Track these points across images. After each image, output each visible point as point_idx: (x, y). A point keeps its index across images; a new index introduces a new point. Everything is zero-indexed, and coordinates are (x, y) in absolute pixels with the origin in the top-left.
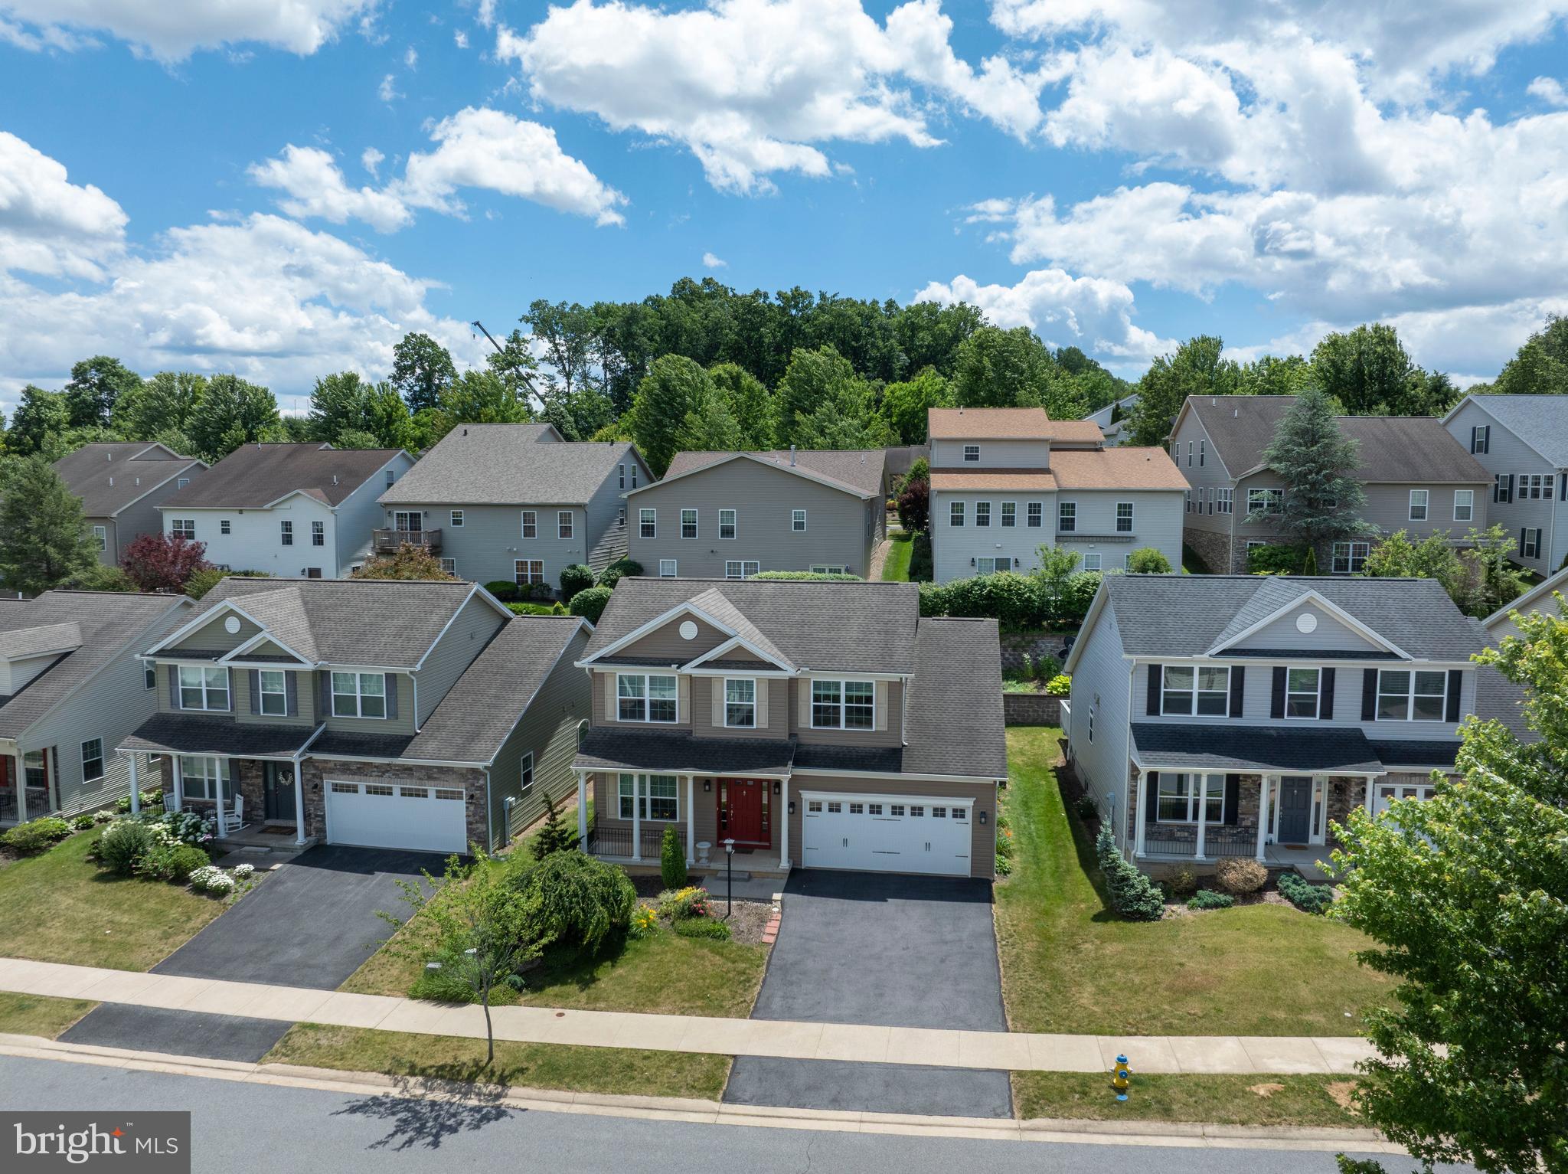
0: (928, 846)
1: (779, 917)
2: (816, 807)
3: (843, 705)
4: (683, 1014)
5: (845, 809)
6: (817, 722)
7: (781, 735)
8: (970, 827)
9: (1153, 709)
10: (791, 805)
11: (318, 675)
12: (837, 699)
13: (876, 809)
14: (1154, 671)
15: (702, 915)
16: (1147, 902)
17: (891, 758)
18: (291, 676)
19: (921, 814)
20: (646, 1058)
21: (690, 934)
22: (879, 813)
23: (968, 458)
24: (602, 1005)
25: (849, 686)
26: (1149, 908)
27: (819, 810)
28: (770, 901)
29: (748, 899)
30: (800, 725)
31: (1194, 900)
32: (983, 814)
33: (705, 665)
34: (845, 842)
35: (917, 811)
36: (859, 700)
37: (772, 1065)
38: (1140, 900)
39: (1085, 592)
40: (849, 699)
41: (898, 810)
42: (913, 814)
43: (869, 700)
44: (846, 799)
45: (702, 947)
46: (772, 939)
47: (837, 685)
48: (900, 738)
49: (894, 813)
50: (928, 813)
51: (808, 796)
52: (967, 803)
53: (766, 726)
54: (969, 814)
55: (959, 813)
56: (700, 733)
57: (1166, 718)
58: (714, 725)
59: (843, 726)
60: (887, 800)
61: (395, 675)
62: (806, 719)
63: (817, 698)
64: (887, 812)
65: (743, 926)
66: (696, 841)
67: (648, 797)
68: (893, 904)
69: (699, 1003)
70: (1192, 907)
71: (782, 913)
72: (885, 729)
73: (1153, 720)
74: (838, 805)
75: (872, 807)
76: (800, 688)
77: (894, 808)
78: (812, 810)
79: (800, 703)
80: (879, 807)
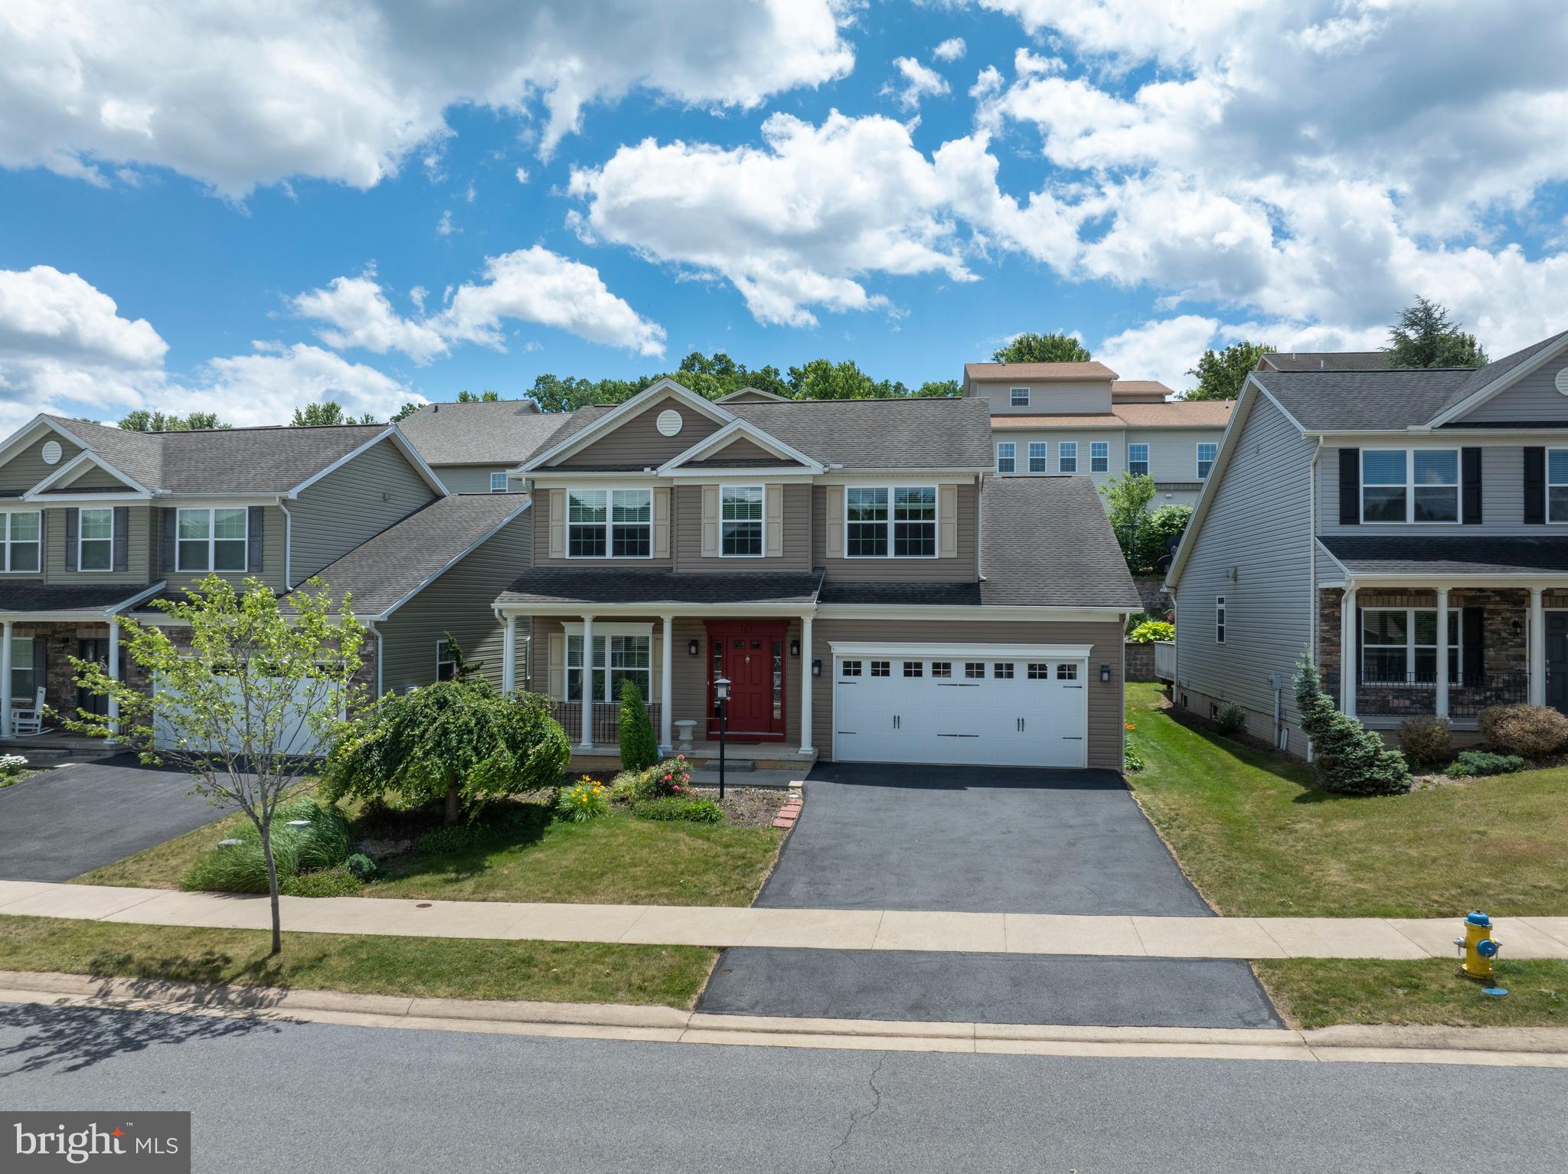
0: (1021, 723)
1: (800, 802)
2: (852, 668)
3: (891, 522)
4: (635, 903)
5: (897, 669)
6: (853, 550)
7: (802, 566)
8: (1084, 693)
9: (1348, 515)
10: (816, 663)
11: (160, 514)
12: (882, 514)
13: (941, 668)
14: (1348, 459)
15: (677, 793)
16: (1385, 768)
17: (963, 594)
18: (123, 514)
19: (1010, 675)
20: (556, 951)
21: (658, 816)
22: (947, 674)
23: (1015, 402)
24: (499, 894)
25: (900, 496)
26: (1389, 775)
27: (857, 672)
28: (787, 788)
29: (751, 786)
30: (829, 555)
31: (1455, 766)
32: (1105, 669)
33: (690, 464)
34: (897, 720)
35: (1004, 670)
36: (915, 514)
37: (793, 958)
39: (1171, 526)
40: (900, 514)
41: (975, 670)
43: (930, 514)
44: (897, 652)
45: (674, 830)
46: (789, 824)
47: (882, 496)
48: (975, 569)
49: (969, 674)
50: (1021, 671)
51: (842, 650)
52: (1079, 653)
53: (780, 554)
54: (1083, 674)
55: (1066, 672)
56: (684, 567)
57: (1367, 529)
58: (704, 554)
59: (891, 554)
60: (958, 652)
61: (262, 509)
62: (838, 544)
63: (853, 514)
64: (958, 672)
65: (743, 810)
66: (674, 718)
67: (608, 669)
68: (973, 794)
69: (665, 890)
71: (804, 800)
72: (954, 555)
73: (1350, 531)
74: (886, 665)
75: (936, 666)
76: (832, 500)
77: (969, 666)
78: (847, 673)
79: (828, 522)
80: (947, 666)
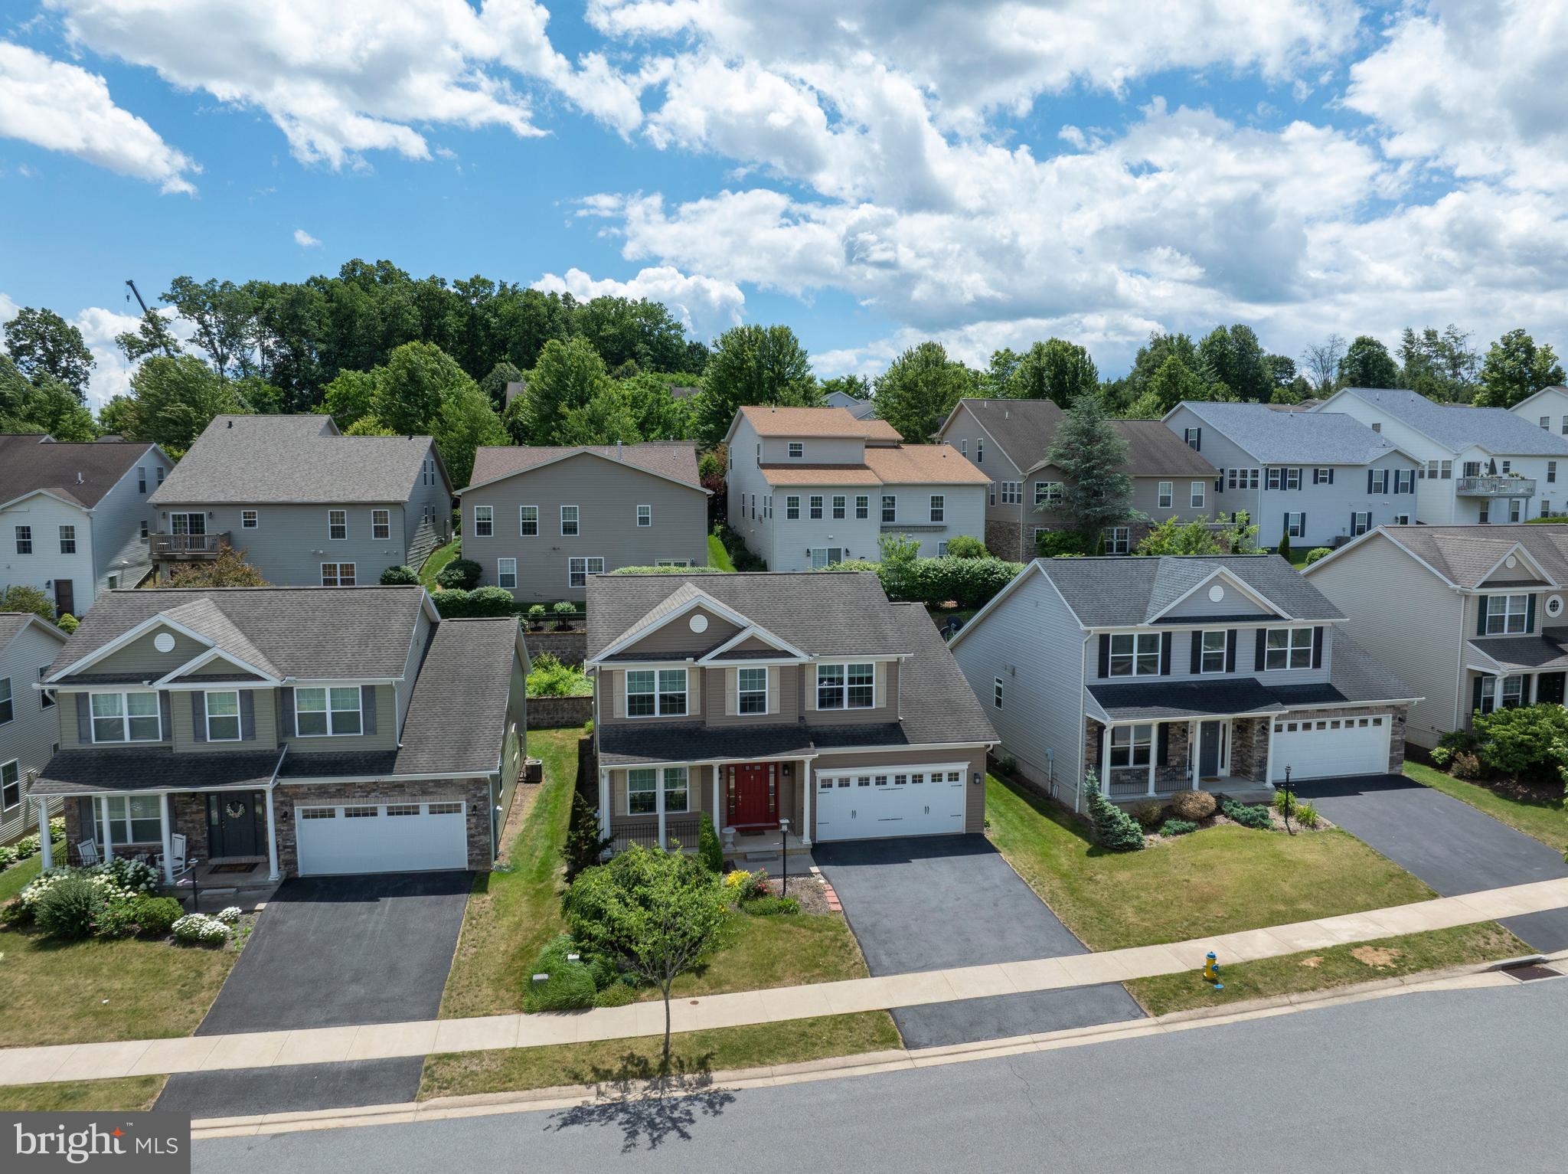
0: (927, 809)
1: (830, 887)
2: (827, 784)
3: (846, 686)
4: (809, 983)
5: (854, 782)
6: (822, 705)
7: (791, 719)
8: (964, 789)
9: (1103, 673)
10: (811, 783)
11: (279, 693)
12: (840, 681)
13: (881, 780)
14: (1104, 638)
15: (766, 894)
16: (1133, 835)
17: (893, 732)
18: (247, 696)
19: (921, 781)
20: (812, 1025)
21: (765, 913)
22: (884, 783)
23: (792, 454)
24: (728, 987)
25: (851, 668)
27: (830, 786)
28: (813, 875)
29: (792, 875)
30: (808, 709)
31: (1164, 829)
32: (976, 775)
33: (721, 656)
34: (854, 813)
35: (918, 779)
36: (860, 680)
37: (928, 1011)
38: (1126, 834)
39: (927, 577)
40: (851, 681)
41: (901, 779)
42: (914, 782)
43: (869, 680)
44: (854, 773)
45: (782, 922)
46: (839, 907)
47: (840, 668)
48: (897, 715)
49: (897, 783)
50: (927, 779)
51: (822, 774)
52: (962, 767)
53: (778, 712)
54: (963, 779)
55: (954, 777)
56: (713, 722)
57: (1113, 680)
58: (728, 714)
59: (846, 707)
60: (891, 771)
61: (372, 688)
62: (812, 703)
63: (821, 681)
64: (891, 781)
65: (805, 899)
68: (918, 865)
70: (1165, 835)
71: (830, 884)
72: (884, 706)
73: (1103, 682)
74: (848, 780)
75: (878, 779)
76: (808, 673)
77: (897, 778)
78: (826, 787)
79: (807, 687)
80: (885, 778)
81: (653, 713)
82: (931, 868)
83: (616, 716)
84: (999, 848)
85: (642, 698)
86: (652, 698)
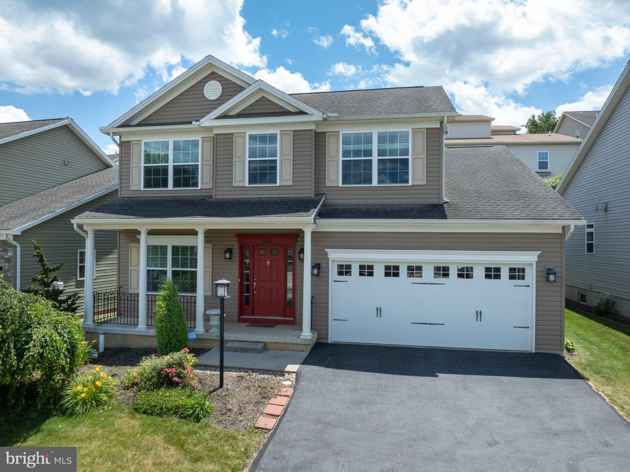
0: (479, 315)
1: (290, 392)
2: (344, 270)
3: (375, 158)
5: (379, 271)
6: (346, 179)
7: (308, 193)
8: (531, 293)
10: (316, 266)
12: (369, 153)
13: (415, 271)
15: (176, 385)
19: (470, 276)
22: (419, 275)
25: (382, 138)
27: (348, 273)
28: (282, 373)
29: (253, 371)
30: (328, 184)
32: (549, 272)
34: (379, 311)
35: (465, 273)
36: (393, 152)
40: (382, 153)
41: (442, 272)
42: (460, 276)
43: (404, 151)
44: (380, 258)
45: (156, 431)
47: (368, 139)
48: (440, 194)
49: (437, 275)
50: (479, 273)
51: (336, 256)
52: (528, 259)
53: (290, 183)
54: (531, 275)
55: (517, 274)
58: (235, 184)
59: (375, 183)
60: (428, 258)
62: (335, 176)
63: (346, 153)
64: (428, 273)
66: (206, 308)
67: (170, 269)
71: (295, 388)
72: (424, 182)
74: (371, 267)
75: (410, 268)
76: (330, 144)
77: (437, 269)
78: (340, 273)
79: (327, 159)
80: (419, 268)
81: (165, 185)
82: (466, 388)
83: (132, 188)
84: (585, 374)
85: (157, 170)
86: (165, 170)
